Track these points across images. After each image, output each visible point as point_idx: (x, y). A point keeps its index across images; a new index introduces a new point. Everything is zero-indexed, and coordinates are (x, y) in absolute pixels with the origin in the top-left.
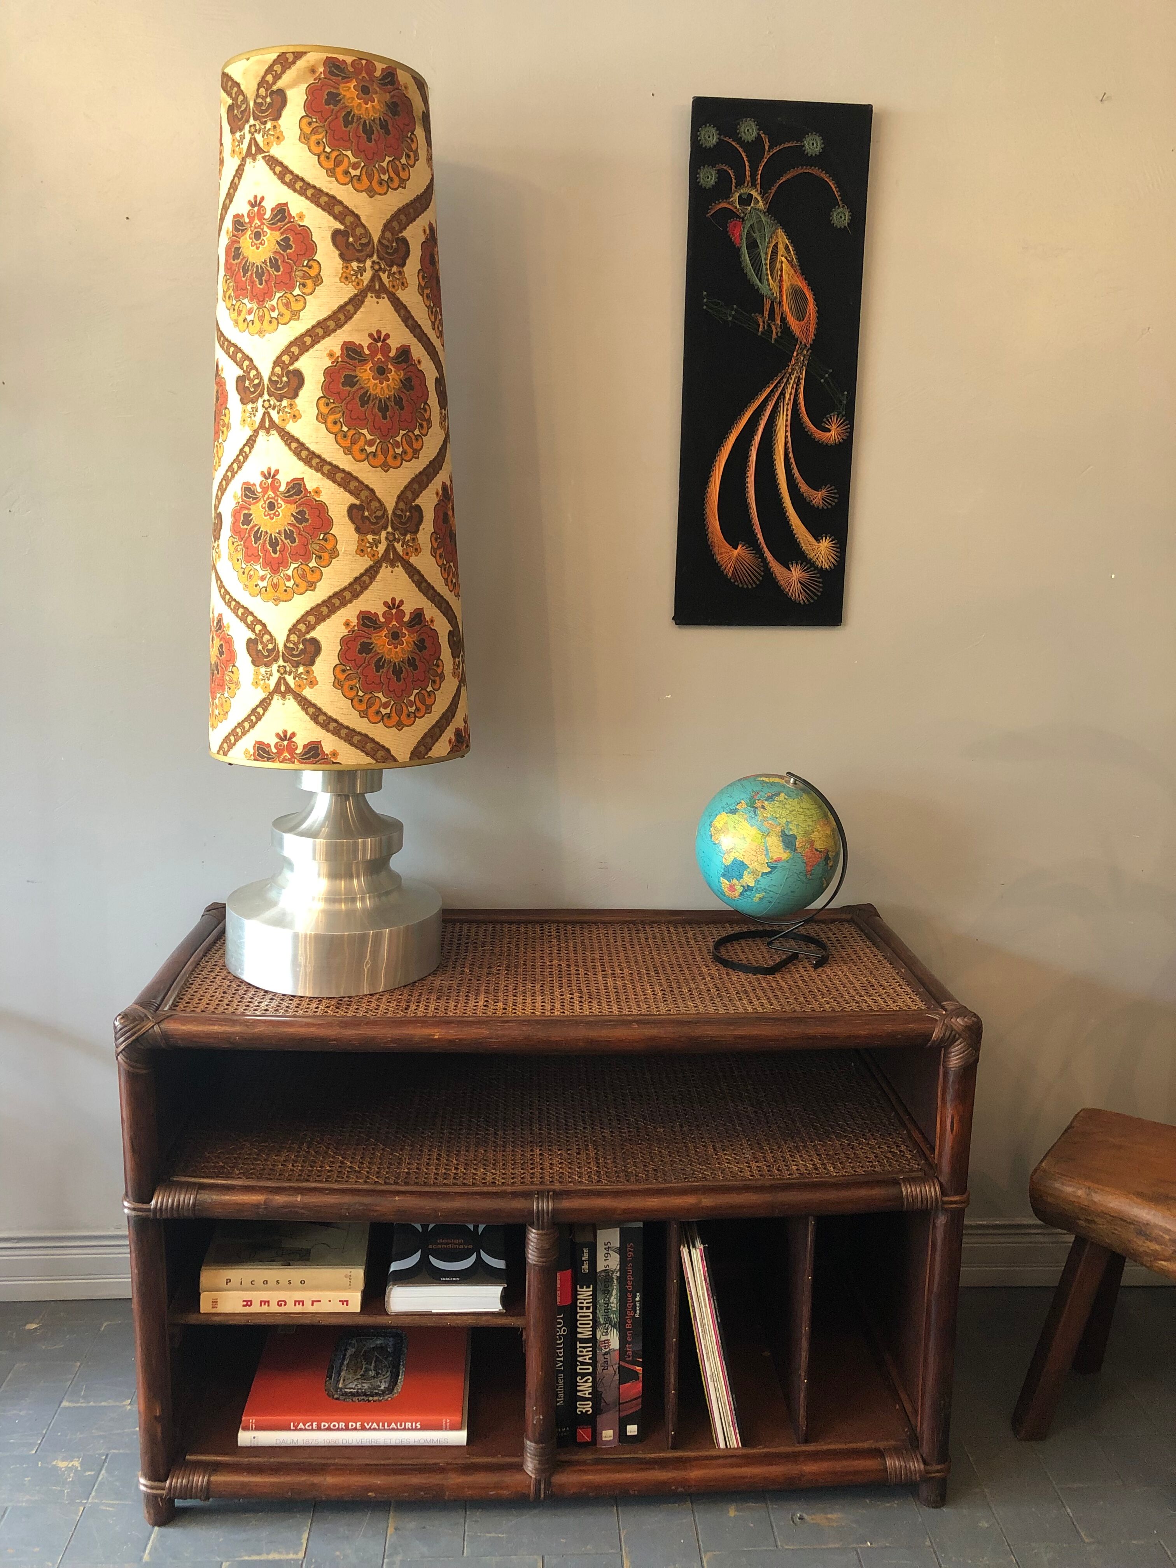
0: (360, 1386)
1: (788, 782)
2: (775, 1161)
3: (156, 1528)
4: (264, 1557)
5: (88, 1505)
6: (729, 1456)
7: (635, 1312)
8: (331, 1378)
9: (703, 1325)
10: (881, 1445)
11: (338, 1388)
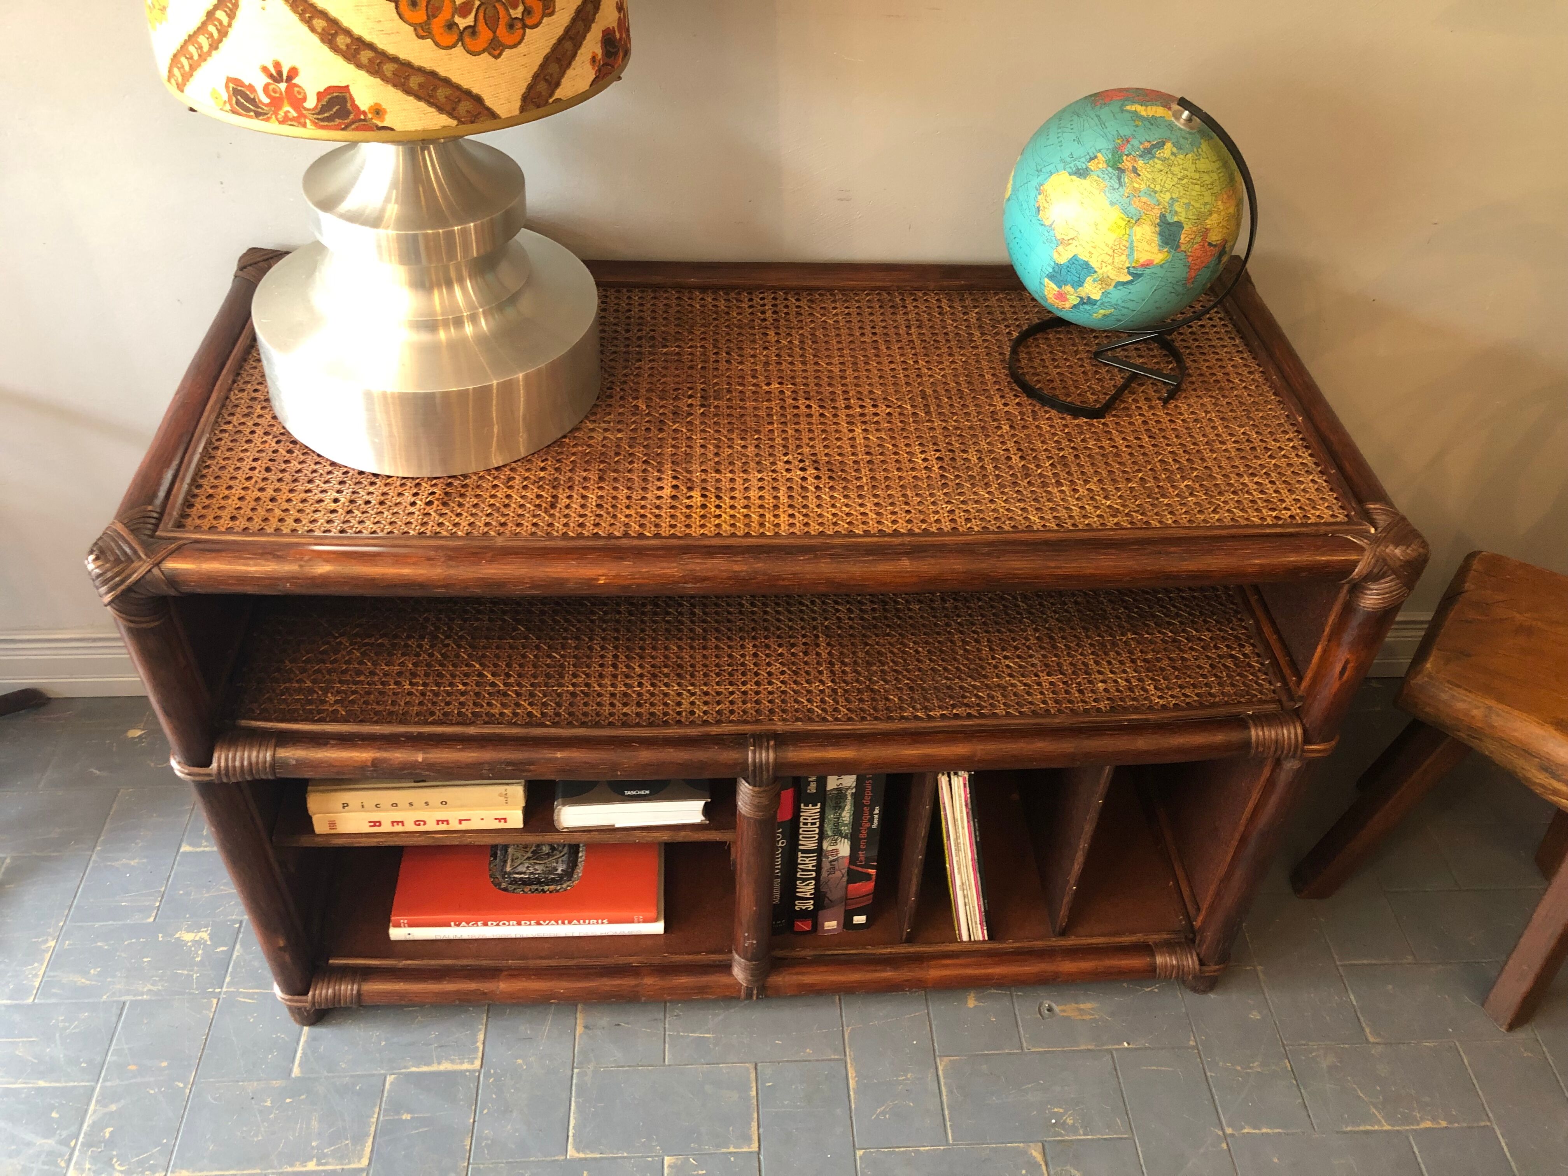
0: (531, 870)
1: (1177, 116)
2: (1074, 673)
3: (306, 1029)
4: (434, 1068)
5: (222, 996)
6: (973, 952)
7: (872, 822)
8: (495, 859)
9: (957, 844)
10: (1152, 938)
11: (506, 873)
